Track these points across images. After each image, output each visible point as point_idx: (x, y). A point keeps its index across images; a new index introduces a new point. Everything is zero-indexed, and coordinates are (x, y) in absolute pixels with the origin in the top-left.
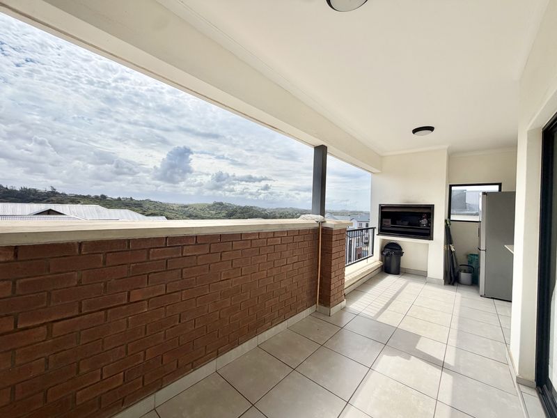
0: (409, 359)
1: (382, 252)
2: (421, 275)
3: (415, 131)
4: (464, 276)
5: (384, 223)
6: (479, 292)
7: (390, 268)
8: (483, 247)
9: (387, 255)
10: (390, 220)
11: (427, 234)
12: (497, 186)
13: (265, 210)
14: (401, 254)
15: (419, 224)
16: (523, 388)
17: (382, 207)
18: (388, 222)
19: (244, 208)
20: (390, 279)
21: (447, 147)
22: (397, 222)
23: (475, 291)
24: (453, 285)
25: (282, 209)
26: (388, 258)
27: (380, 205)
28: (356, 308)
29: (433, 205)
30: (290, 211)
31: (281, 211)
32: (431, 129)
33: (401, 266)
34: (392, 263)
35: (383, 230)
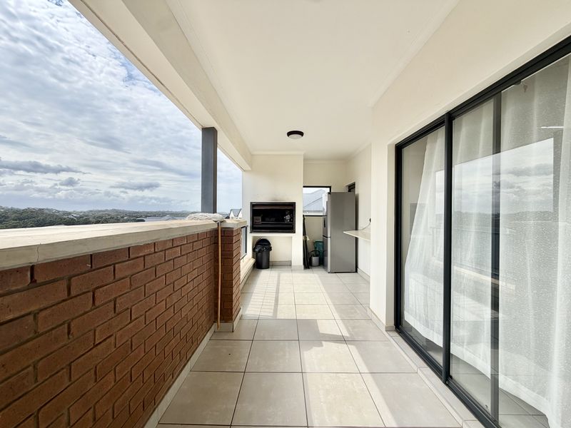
0: (322, 346)
1: (254, 250)
2: (288, 264)
3: (290, 134)
4: (315, 260)
5: (255, 221)
6: (326, 270)
7: (262, 263)
8: (329, 236)
9: (259, 251)
10: (260, 218)
11: (290, 228)
12: (329, 189)
13: (70, 214)
14: (270, 249)
15: (284, 220)
16: (391, 333)
17: (253, 205)
18: (259, 219)
19: (25, 211)
20: (264, 274)
21: (303, 153)
22: (267, 219)
23: (323, 269)
24: (309, 268)
25: (100, 211)
26: (259, 254)
27: (251, 203)
28: (252, 313)
29: (295, 203)
30: (113, 214)
31: (97, 215)
32: (301, 134)
33: (271, 260)
34: (263, 259)
35: (255, 228)
